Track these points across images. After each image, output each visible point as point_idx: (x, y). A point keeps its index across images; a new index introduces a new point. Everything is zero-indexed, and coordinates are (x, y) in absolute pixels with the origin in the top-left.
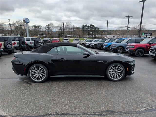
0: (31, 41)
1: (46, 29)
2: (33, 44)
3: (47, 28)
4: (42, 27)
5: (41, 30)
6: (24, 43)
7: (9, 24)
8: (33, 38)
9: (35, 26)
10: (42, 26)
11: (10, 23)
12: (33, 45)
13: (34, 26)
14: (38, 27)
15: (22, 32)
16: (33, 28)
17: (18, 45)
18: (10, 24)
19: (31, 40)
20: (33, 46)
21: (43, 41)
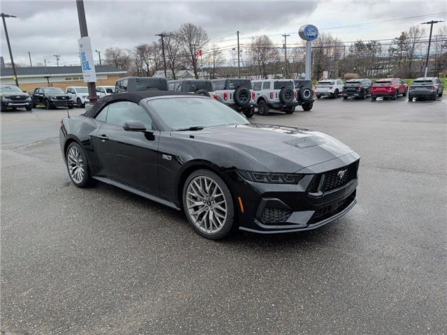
0: (272, 90)
1: (394, 50)
2: (278, 98)
3: (396, 46)
4: (380, 44)
5: (377, 54)
6: (247, 96)
7: (282, 46)
8: (279, 80)
9: (359, 46)
10: (381, 42)
11: (285, 45)
12: (276, 100)
13: (357, 45)
14: (369, 46)
15: (319, 66)
16: (352, 51)
17: (232, 99)
18: (285, 47)
19: (272, 86)
20: (276, 103)
21: (345, 88)
